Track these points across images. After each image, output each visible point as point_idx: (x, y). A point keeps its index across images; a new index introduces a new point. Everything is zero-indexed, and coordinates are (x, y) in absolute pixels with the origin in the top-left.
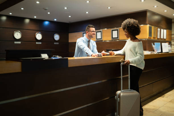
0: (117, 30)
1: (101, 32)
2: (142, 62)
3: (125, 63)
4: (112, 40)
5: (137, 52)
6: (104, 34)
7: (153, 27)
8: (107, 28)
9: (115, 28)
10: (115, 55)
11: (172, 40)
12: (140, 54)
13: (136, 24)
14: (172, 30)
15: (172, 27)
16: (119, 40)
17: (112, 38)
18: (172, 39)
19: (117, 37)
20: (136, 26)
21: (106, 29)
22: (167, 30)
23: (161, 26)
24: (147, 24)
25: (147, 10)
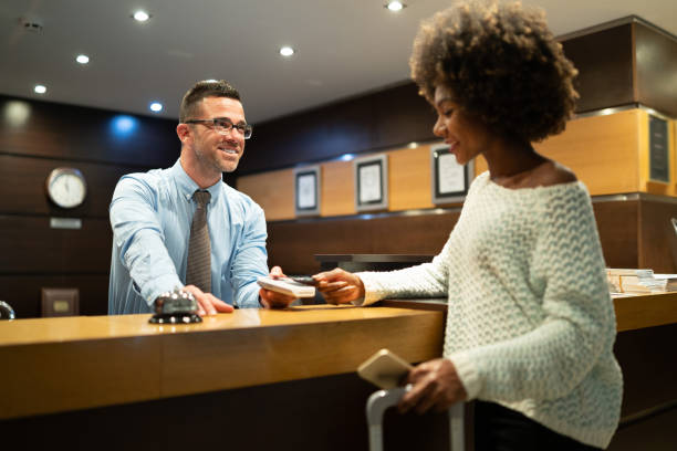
1: (379, 162)
2: (596, 372)
3: (411, 390)
4: (438, 207)
5: (544, 282)
6: (395, 175)
10: (368, 299)
12: (571, 298)
13: (527, 36)
17: (438, 195)
19: (460, 187)
20: (524, 50)
21: (413, 146)
24: (637, 100)
25: (633, 16)
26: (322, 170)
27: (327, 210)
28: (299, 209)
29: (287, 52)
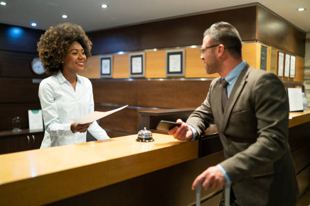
0: (181, 53)
1: (141, 56)
4: (168, 78)
6: (149, 62)
7: (269, 48)
8: (159, 48)
9: (178, 48)
11: (304, 80)
14: (305, 58)
15: (306, 50)
16: (184, 77)
17: (169, 72)
18: (306, 78)
19: (179, 70)
21: (155, 50)
22: (298, 57)
23: (286, 47)
24: (257, 39)
25: (257, 3)
26: (113, 57)
27: (116, 76)
28: (102, 74)
29: (104, 6)
